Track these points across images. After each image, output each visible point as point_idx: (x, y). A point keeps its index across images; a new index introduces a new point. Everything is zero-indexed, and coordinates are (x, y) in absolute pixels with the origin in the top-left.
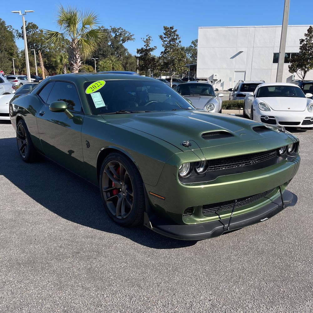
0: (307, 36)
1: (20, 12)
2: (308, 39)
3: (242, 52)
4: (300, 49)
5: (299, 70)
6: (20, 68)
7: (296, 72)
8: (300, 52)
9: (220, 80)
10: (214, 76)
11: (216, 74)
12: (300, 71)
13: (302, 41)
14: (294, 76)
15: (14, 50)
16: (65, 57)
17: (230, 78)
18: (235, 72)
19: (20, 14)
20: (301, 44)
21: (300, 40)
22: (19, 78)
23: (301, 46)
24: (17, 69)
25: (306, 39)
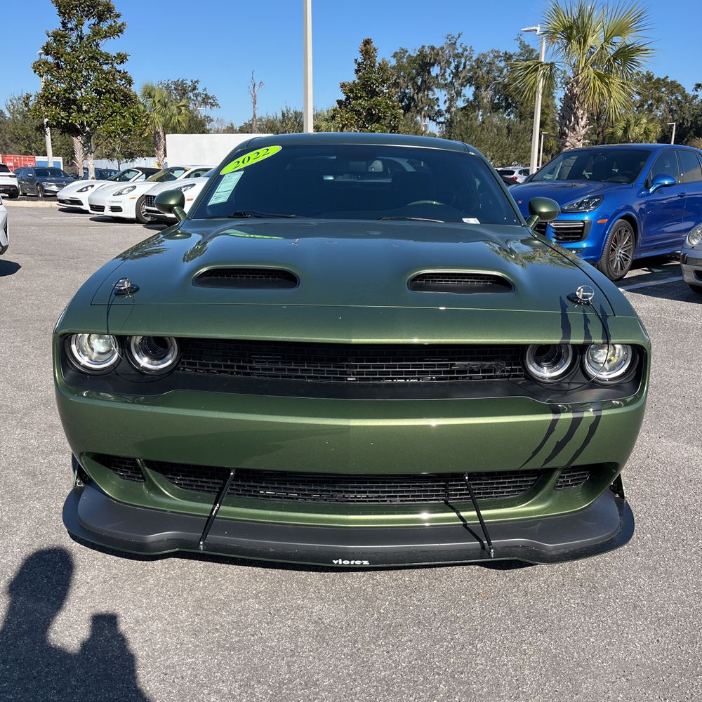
1: (538, 29)
6: (554, 152)
15: (548, 115)
16: (635, 122)
19: (538, 32)
22: (520, 172)
24: (547, 155)
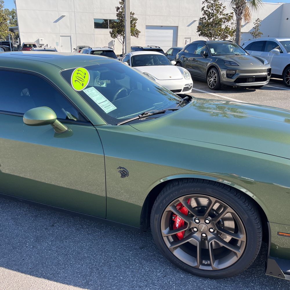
0: (122, 4)
2: (122, 7)
3: (64, 16)
4: (117, 16)
5: (119, 35)
7: (117, 37)
8: (117, 19)
9: (46, 44)
10: (40, 40)
11: (42, 39)
12: (120, 37)
13: (118, 9)
14: (114, 41)
17: (56, 43)
18: (61, 36)
20: (117, 11)
21: (116, 7)
23: (117, 13)
25: (121, 7)
